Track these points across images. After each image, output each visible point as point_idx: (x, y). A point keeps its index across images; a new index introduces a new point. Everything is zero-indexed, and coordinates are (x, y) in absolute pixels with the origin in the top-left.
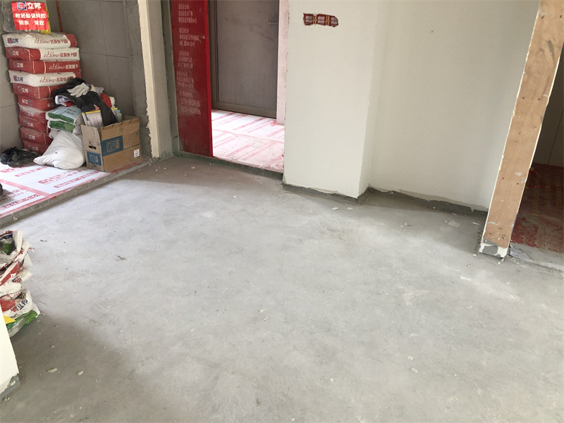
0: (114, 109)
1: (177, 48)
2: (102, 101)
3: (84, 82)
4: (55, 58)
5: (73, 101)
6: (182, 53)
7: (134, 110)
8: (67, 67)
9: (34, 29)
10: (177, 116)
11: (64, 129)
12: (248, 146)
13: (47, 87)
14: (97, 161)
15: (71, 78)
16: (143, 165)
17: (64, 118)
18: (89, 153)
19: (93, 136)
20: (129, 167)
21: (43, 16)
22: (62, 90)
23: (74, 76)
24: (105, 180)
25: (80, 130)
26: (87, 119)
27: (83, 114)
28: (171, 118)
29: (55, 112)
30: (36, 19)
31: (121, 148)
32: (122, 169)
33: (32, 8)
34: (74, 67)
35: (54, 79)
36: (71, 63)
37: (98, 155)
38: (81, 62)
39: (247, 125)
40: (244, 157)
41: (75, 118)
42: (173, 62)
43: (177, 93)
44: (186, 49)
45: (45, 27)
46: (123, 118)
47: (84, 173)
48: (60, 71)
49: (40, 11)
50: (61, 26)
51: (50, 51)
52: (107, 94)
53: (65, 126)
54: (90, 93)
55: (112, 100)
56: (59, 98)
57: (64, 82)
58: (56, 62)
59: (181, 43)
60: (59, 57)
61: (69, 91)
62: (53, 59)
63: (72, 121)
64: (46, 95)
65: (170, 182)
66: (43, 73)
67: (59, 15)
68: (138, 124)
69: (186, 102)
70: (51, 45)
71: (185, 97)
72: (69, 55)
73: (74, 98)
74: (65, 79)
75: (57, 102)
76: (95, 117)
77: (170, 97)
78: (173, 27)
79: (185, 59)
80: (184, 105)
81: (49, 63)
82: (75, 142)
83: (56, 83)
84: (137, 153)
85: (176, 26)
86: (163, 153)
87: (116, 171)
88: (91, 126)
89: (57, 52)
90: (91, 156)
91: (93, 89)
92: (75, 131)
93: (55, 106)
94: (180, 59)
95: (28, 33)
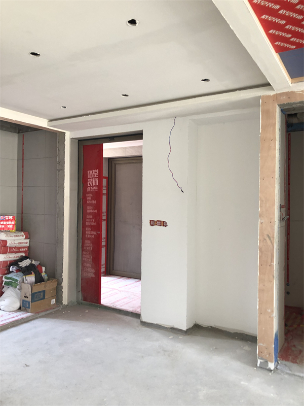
0: (43, 274)
1: (84, 238)
2: (37, 269)
3: (29, 258)
4: (15, 245)
5: (20, 269)
6: (86, 241)
7: (55, 275)
8: (21, 250)
9: (7, 230)
10: (81, 278)
11: (12, 286)
12: (125, 298)
13: (7, 261)
14: (28, 306)
15: (22, 256)
16: (56, 309)
17: (13, 279)
18: (23, 301)
19: (27, 290)
20: (47, 310)
21: (13, 223)
22: (15, 263)
23: (24, 255)
24: (30, 318)
25: (21, 287)
26: (26, 280)
27: (24, 277)
28: (77, 279)
29: (9, 276)
30: (8, 225)
31: (44, 298)
32: (42, 311)
33: (8, 219)
34: (25, 250)
35: (12, 257)
36: (24, 247)
37: (29, 302)
38: (29, 247)
39: (129, 285)
40: (121, 305)
41: (19, 279)
42: (81, 246)
43: (82, 264)
44: (89, 239)
45: (13, 229)
46: (48, 280)
47: (18, 313)
48: (16, 252)
49: (12, 221)
50: (22, 227)
51: (13, 241)
52: (41, 265)
53: (13, 284)
54: (31, 265)
55: (44, 269)
56: (13, 267)
57: (18, 258)
58: (16, 247)
59: (86, 236)
60: (17, 245)
61: (19, 263)
62: (14, 245)
63: (17, 281)
64: (6, 266)
65: (70, 320)
66: (6, 253)
67: (22, 222)
68: (56, 283)
69: (87, 269)
70: (14, 238)
71: (87, 267)
72: (23, 243)
73: (21, 267)
74: (18, 257)
75: (11, 270)
76: (31, 279)
77: (77, 267)
78: (83, 227)
79: (88, 245)
80: (85, 272)
81: (11, 248)
82: (17, 294)
83: (13, 259)
84: (53, 301)
85: (84, 226)
86: (70, 302)
87: (38, 313)
88: (28, 284)
89: (17, 242)
90: (24, 302)
91: (34, 262)
92: (18, 287)
93: (10, 272)
94: (86, 245)
95: (2, 232)
